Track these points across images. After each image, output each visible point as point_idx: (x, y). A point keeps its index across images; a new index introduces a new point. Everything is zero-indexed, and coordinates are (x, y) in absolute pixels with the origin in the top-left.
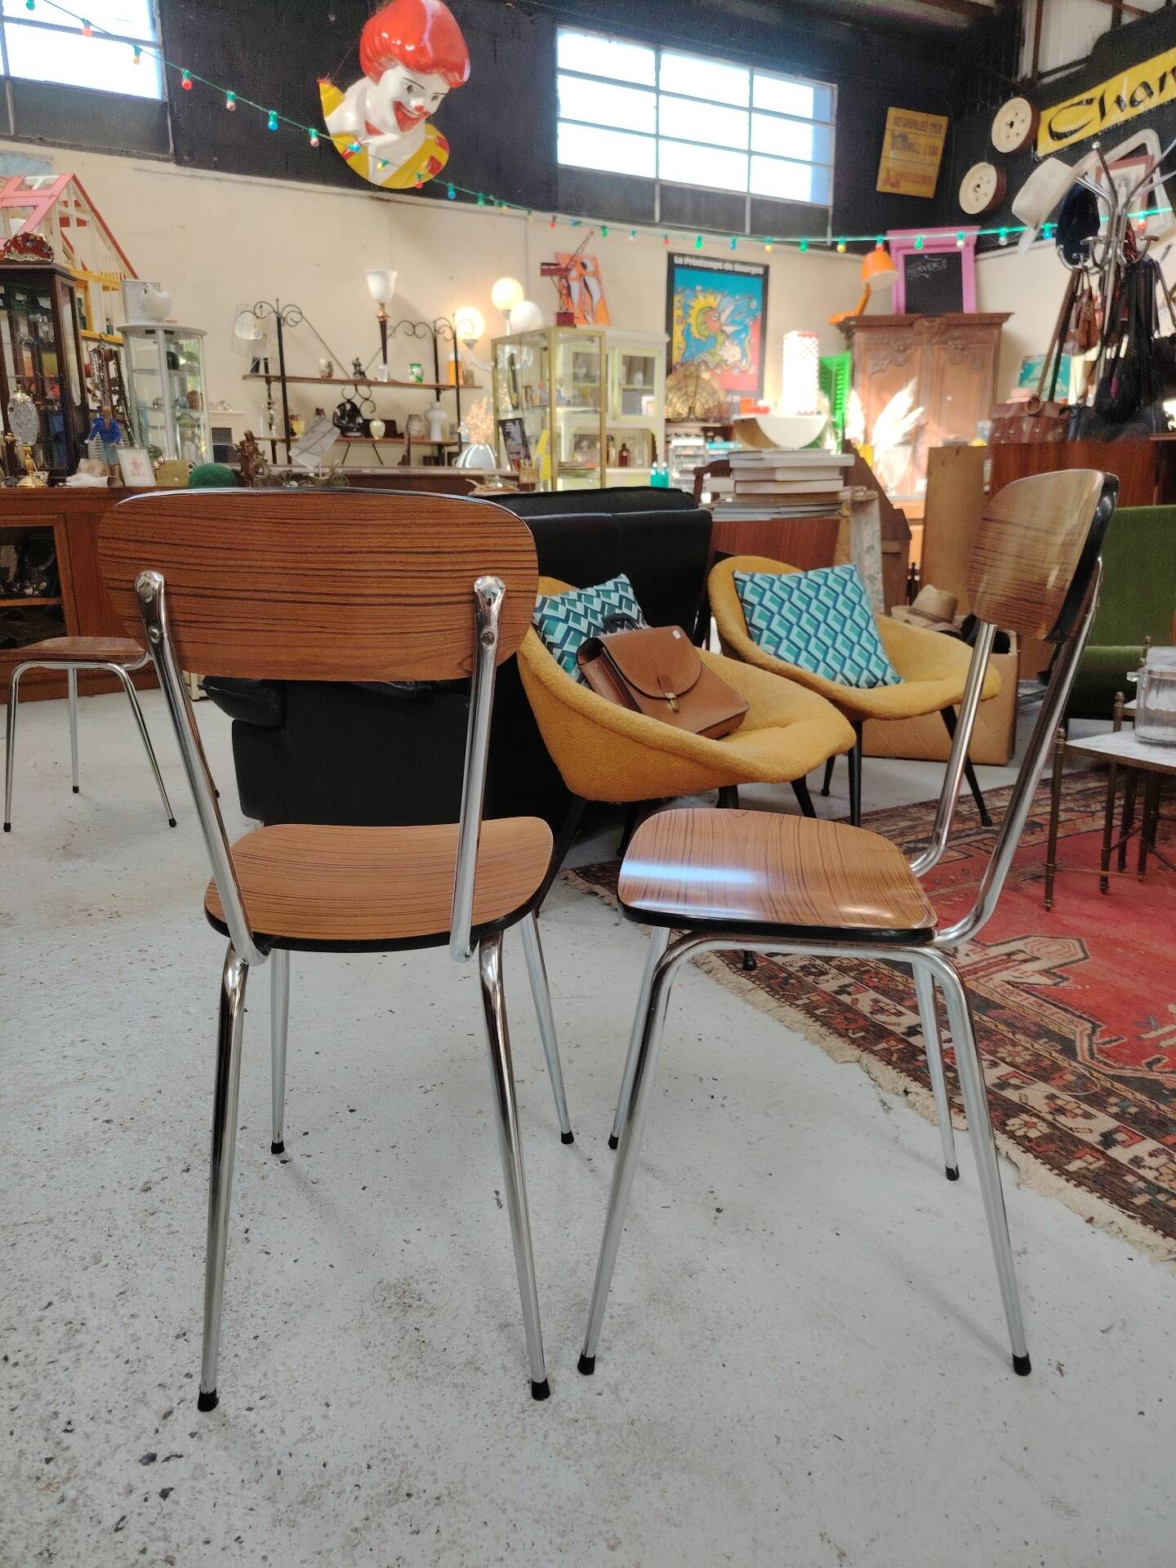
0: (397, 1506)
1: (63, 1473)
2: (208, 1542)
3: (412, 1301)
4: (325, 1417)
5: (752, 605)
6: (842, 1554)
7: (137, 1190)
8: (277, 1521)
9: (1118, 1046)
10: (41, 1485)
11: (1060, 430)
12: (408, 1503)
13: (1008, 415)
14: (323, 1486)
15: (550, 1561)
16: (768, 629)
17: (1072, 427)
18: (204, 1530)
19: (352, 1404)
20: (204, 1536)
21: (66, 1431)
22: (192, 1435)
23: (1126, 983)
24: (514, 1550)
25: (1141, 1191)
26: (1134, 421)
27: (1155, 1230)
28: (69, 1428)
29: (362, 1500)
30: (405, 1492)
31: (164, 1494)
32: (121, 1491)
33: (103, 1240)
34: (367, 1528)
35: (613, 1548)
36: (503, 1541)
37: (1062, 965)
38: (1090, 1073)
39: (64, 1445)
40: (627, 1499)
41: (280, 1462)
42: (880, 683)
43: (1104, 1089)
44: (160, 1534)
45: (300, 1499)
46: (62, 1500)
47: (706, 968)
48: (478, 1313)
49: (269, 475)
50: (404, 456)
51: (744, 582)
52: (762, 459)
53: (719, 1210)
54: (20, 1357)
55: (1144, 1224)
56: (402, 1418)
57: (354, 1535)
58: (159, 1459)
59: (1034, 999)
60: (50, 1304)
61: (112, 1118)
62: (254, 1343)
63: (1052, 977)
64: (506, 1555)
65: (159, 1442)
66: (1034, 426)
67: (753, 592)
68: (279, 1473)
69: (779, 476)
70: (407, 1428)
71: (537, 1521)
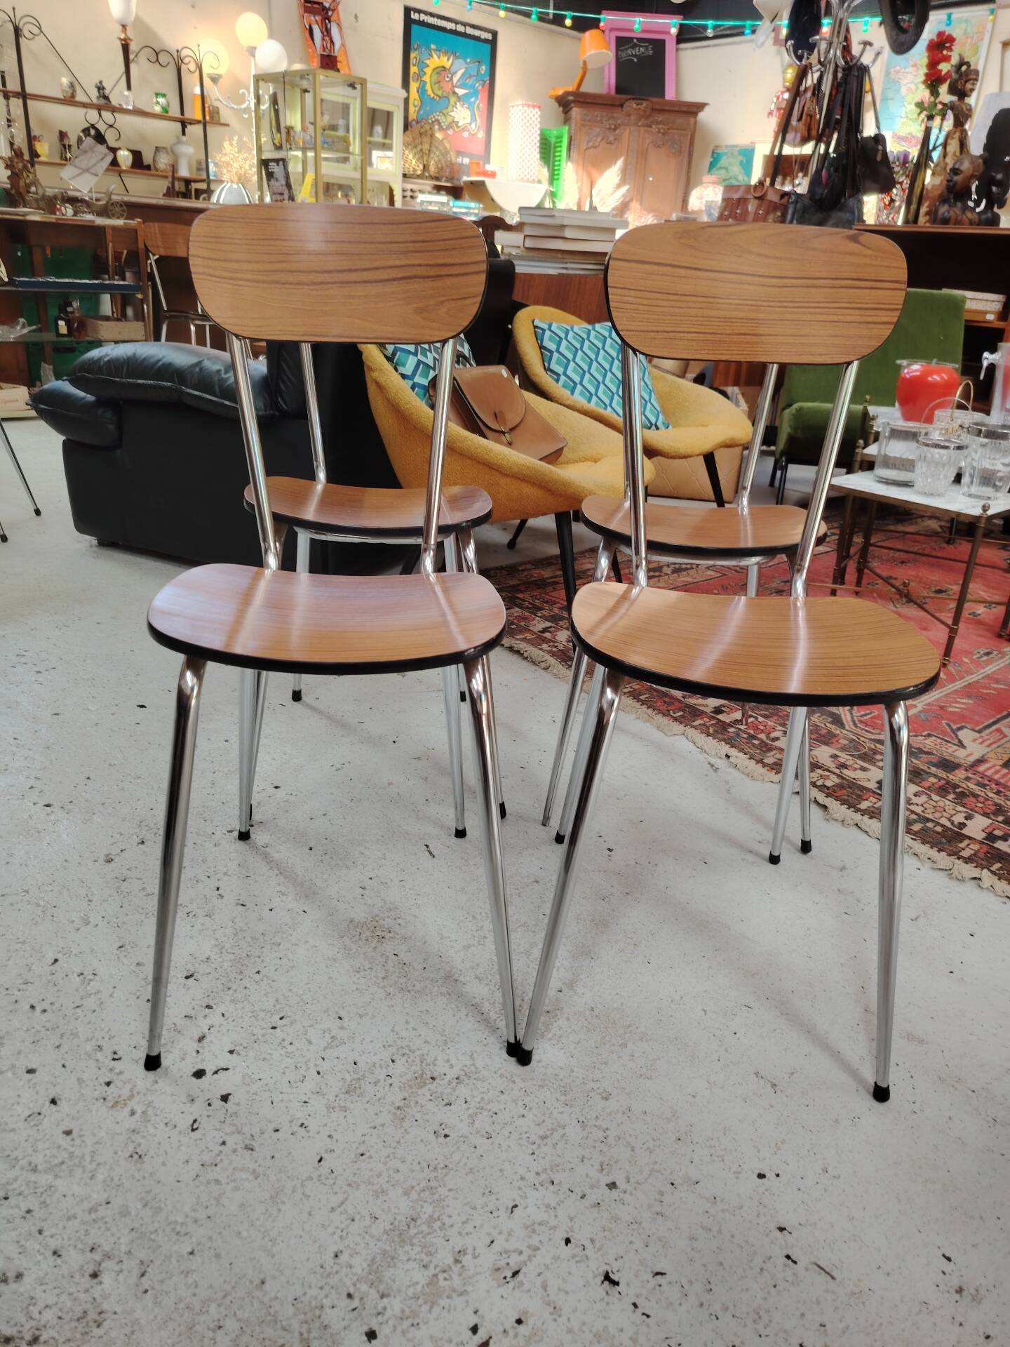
0: (427, 1087)
1: (126, 1093)
2: (277, 1131)
3: (383, 934)
4: (342, 1028)
5: (551, 352)
6: (774, 1085)
7: (101, 861)
8: (330, 1108)
10: (110, 1104)
11: (779, 214)
12: (435, 1084)
13: (736, 196)
14: (359, 1079)
15: (562, 1113)
16: (565, 374)
17: (790, 212)
18: (270, 1122)
19: (361, 1016)
20: (272, 1126)
21: (114, 1059)
22: (231, 1052)
24: (531, 1109)
25: (915, 821)
26: (840, 210)
27: (932, 847)
28: (116, 1057)
29: (396, 1085)
30: (429, 1076)
31: (225, 1098)
32: (185, 1100)
33: (86, 904)
34: (408, 1106)
35: (607, 1099)
36: (520, 1103)
39: (117, 1071)
40: (606, 1063)
41: (316, 1065)
42: (654, 427)
44: (233, 1129)
45: (344, 1091)
46: (133, 1113)
47: (543, 665)
48: (442, 938)
49: (44, 195)
50: (168, 188)
51: (544, 330)
52: (553, 216)
53: (610, 850)
54: (46, 1005)
55: (923, 843)
56: (407, 1022)
57: (398, 1112)
58: (209, 1073)
60: (56, 961)
61: (51, 802)
62: (257, 977)
64: (525, 1112)
65: (203, 1060)
66: (759, 207)
67: (551, 339)
68: (318, 1073)
69: (568, 234)
70: (414, 1029)
71: (542, 1086)
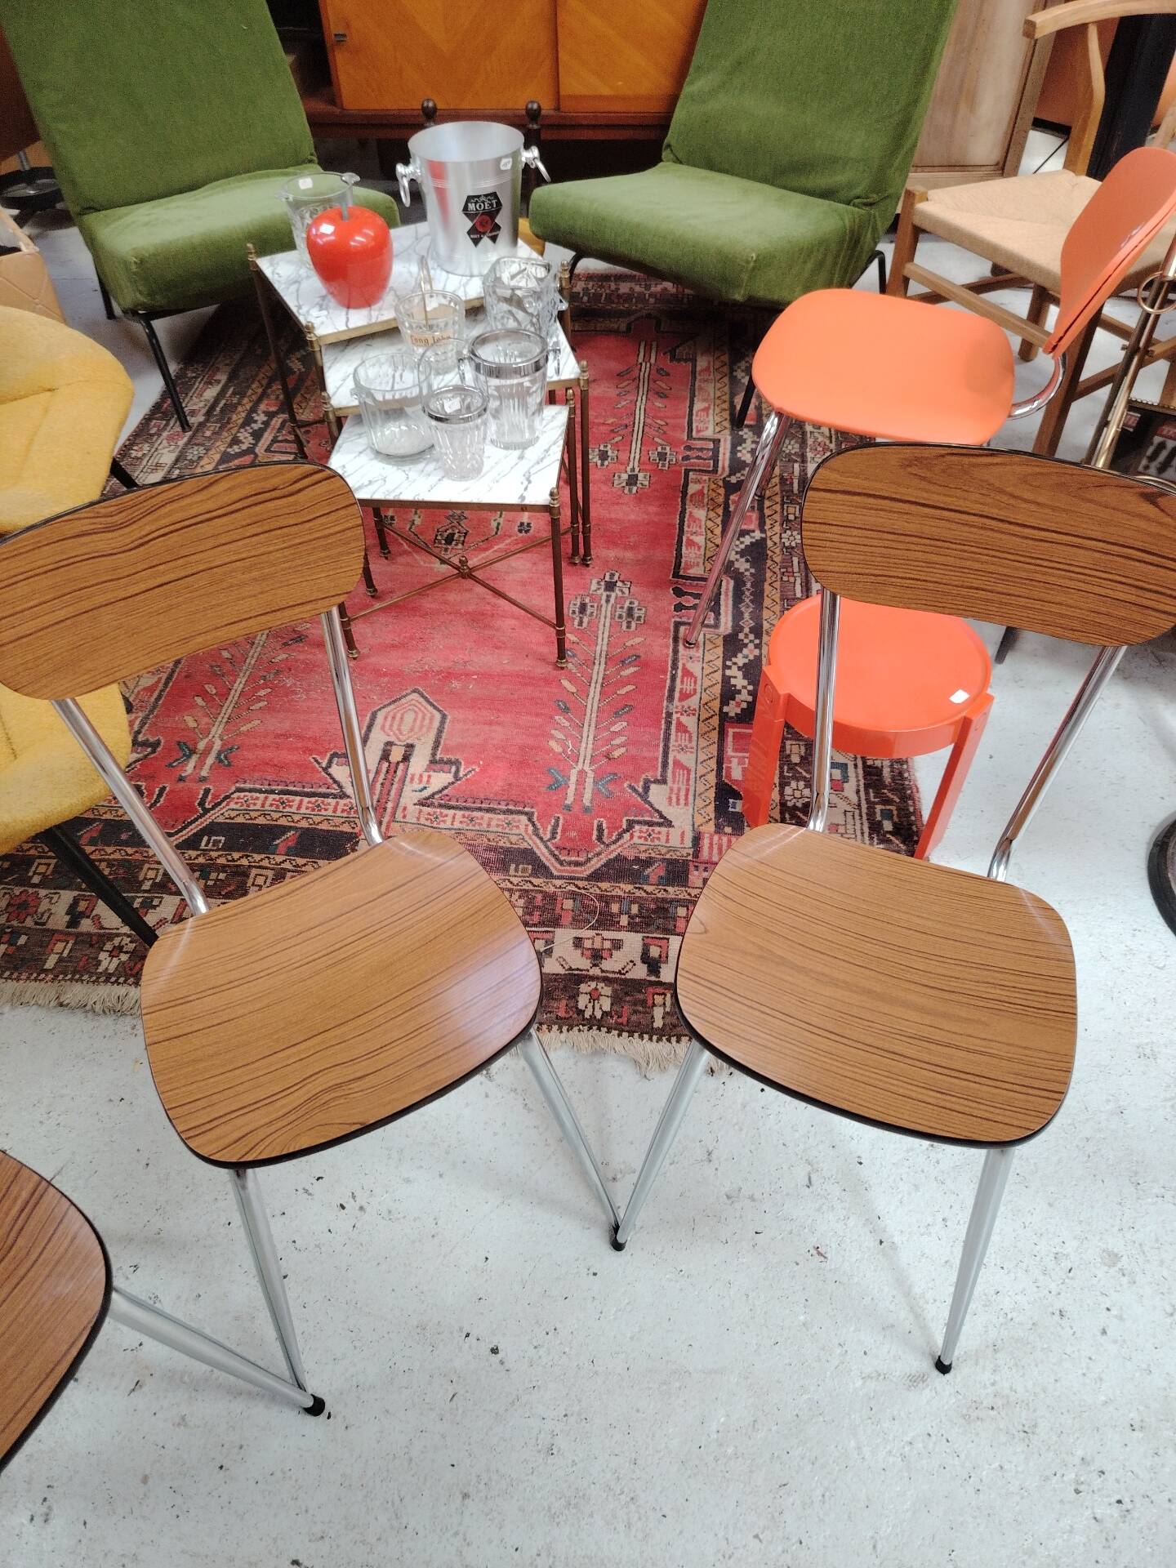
9: (564, 831)
23: (498, 734)
37: (437, 744)
38: (577, 886)
43: (601, 898)
59: (459, 813)
63: (446, 767)
